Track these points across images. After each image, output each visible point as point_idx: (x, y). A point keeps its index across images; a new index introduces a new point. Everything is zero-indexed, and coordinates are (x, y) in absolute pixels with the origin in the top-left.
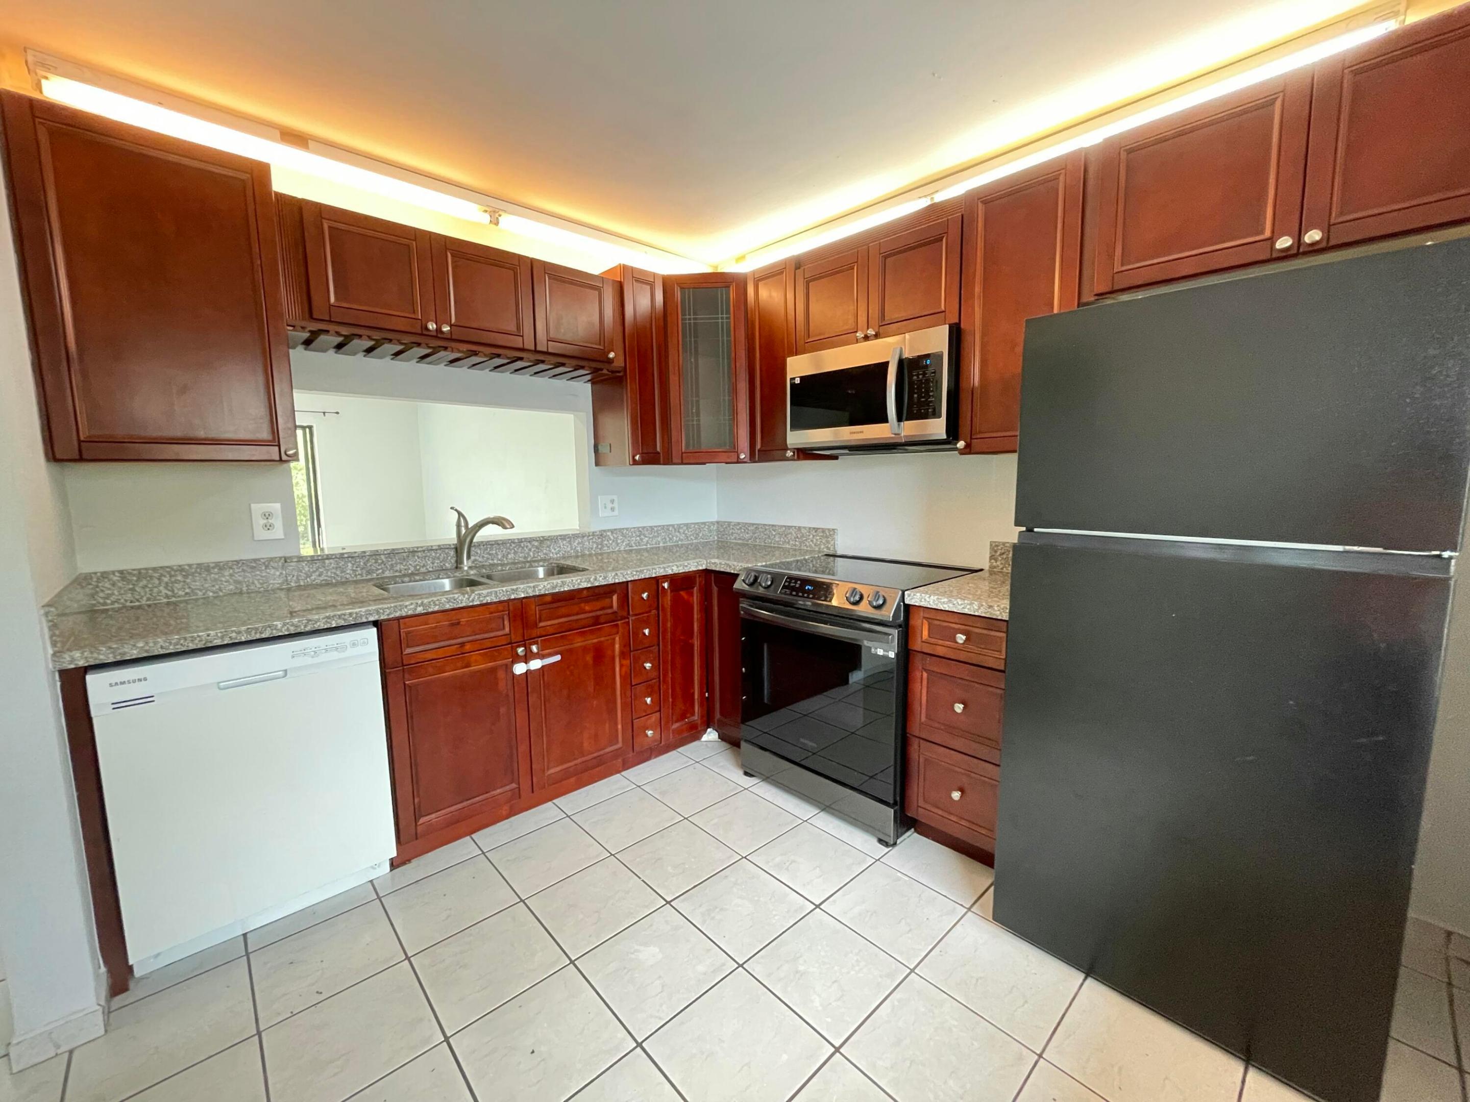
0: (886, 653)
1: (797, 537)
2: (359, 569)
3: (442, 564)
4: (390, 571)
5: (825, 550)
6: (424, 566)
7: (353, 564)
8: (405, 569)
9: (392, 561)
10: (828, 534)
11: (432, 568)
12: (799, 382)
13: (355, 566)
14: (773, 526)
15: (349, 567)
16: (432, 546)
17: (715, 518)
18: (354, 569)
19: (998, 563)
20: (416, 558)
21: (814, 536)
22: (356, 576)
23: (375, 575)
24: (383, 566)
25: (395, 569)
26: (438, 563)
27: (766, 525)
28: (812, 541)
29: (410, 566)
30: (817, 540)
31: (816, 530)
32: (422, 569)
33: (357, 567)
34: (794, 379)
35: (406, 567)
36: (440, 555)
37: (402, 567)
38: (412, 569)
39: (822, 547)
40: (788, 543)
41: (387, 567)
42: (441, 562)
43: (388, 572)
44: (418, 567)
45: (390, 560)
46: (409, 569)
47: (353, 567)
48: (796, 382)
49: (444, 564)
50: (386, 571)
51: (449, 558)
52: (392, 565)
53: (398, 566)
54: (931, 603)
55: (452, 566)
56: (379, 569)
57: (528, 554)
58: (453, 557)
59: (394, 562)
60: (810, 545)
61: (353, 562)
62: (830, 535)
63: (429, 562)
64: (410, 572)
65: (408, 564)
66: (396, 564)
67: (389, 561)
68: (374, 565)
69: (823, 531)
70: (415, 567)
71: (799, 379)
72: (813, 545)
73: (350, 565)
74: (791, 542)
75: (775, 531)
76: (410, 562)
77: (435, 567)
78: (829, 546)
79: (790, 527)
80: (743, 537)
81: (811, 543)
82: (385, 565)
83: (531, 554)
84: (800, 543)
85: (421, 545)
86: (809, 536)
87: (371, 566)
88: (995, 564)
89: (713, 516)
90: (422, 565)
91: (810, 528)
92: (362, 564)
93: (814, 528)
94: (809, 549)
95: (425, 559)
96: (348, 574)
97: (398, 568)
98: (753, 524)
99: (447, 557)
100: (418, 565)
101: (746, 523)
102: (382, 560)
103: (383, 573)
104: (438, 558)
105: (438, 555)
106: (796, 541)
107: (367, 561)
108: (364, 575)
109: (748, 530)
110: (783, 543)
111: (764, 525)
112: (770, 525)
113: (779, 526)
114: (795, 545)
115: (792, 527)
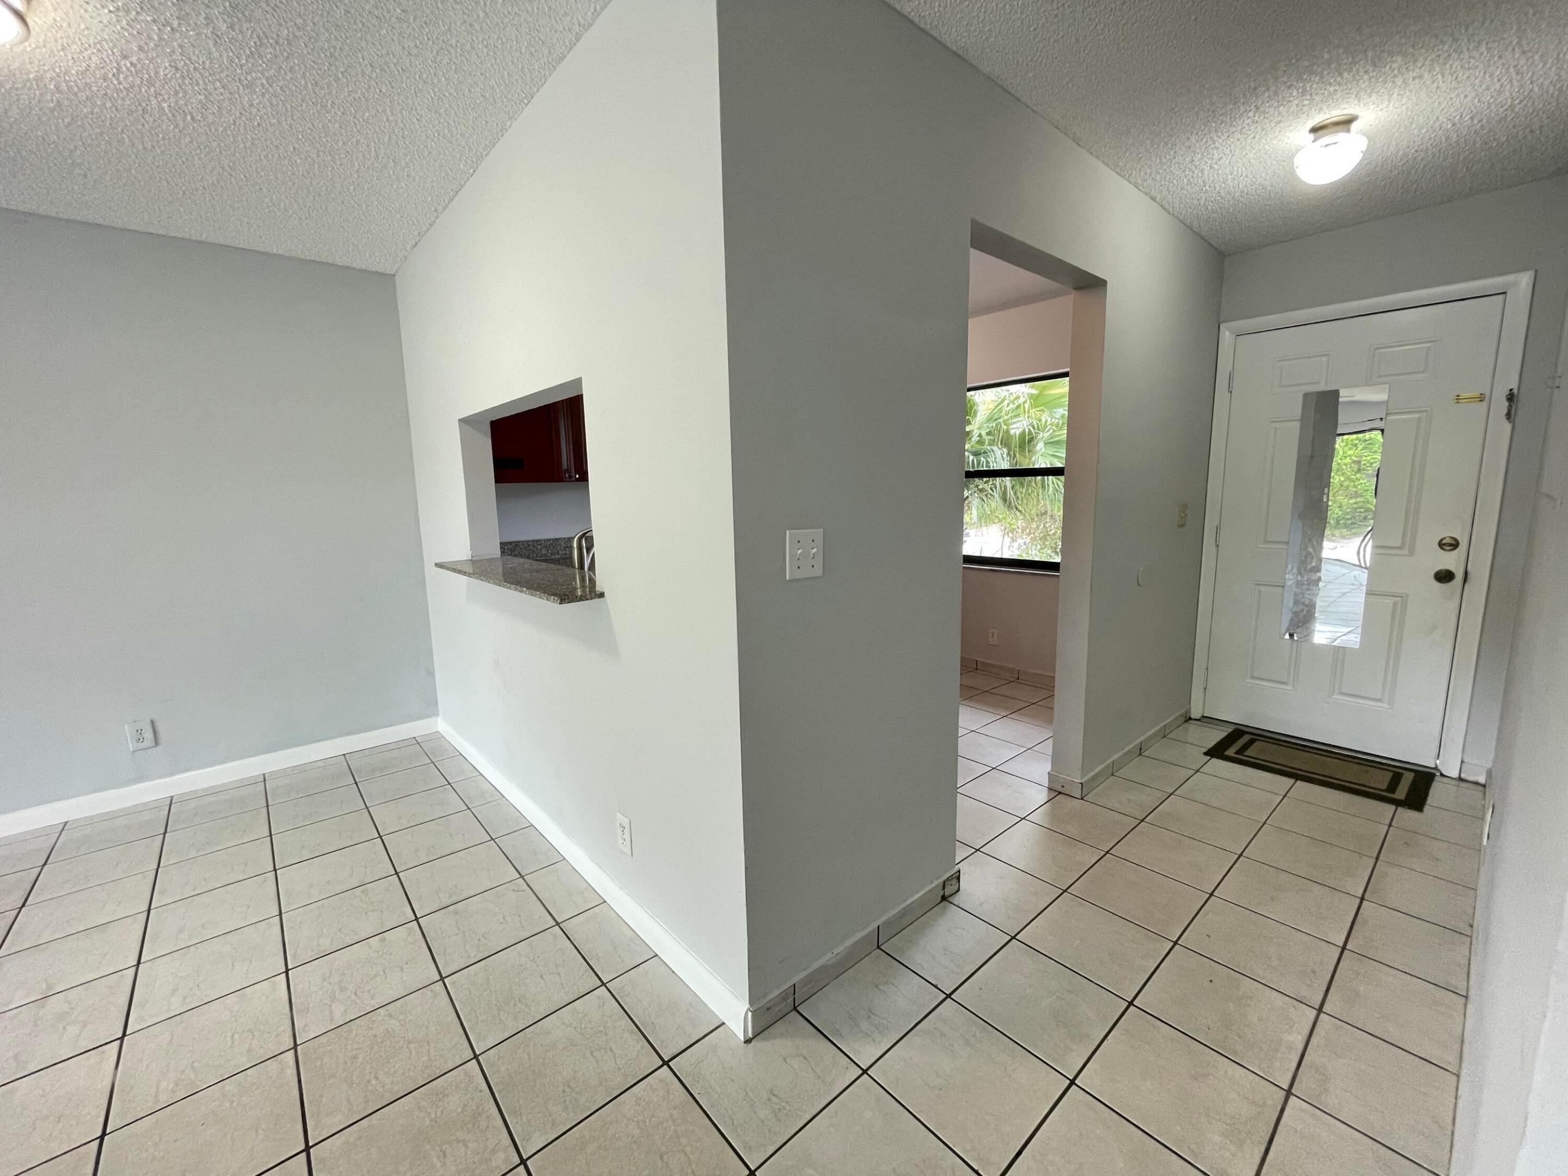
110: (552, 554)
111: (525, 541)
112: (533, 541)
113: (545, 540)
114: (565, 554)
115: (560, 539)
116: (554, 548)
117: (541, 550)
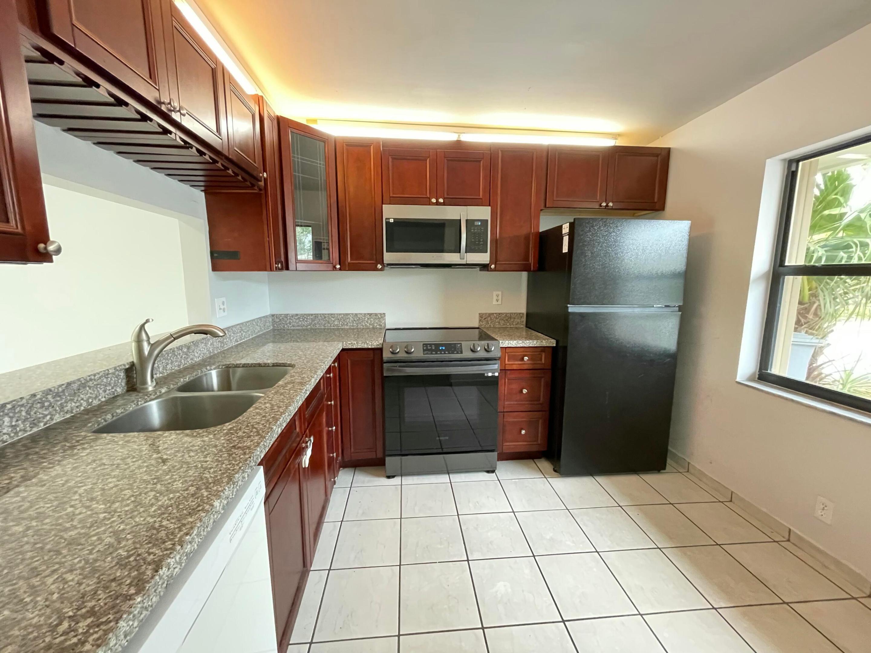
0: (493, 374)
1: (355, 321)
2: (20, 422)
3: (113, 390)
4: (59, 414)
5: (378, 326)
6: (96, 397)
7: (12, 418)
8: (77, 407)
9: (62, 399)
10: (380, 316)
11: (105, 397)
12: (393, 221)
13: (14, 420)
14: (332, 314)
15: (6, 423)
16: (108, 370)
17: (268, 313)
18: (14, 424)
19: (484, 323)
20: (88, 388)
21: (368, 319)
22: (16, 433)
23: (42, 424)
24: (51, 409)
25: (66, 409)
26: (109, 390)
27: (325, 314)
28: (367, 322)
29: (82, 401)
30: (371, 321)
31: (370, 315)
32: (94, 402)
33: (17, 421)
34: (389, 219)
35: (78, 404)
36: (111, 379)
37: (73, 404)
38: (85, 404)
39: (375, 325)
40: (347, 325)
41: (56, 410)
42: (112, 388)
43: (58, 415)
44: (90, 400)
45: (58, 399)
46: (81, 405)
47: (11, 422)
48: (391, 221)
49: (116, 390)
50: (55, 415)
51: (120, 381)
52: (61, 404)
53: (69, 405)
54: (514, 344)
55: (123, 390)
56: (46, 415)
57: (181, 362)
58: (124, 379)
59: (63, 401)
60: (366, 325)
61: (11, 415)
62: (381, 317)
63: (101, 392)
64: (82, 408)
65: (79, 399)
66: (66, 402)
67: (58, 401)
68: (40, 411)
69: (376, 315)
70: (87, 401)
71: (393, 219)
72: (368, 325)
73: (7, 419)
74: (349, 324)
75: (333, 318)
76: (82, 396)
77: (107, 395)
78: (381, 324)
79: (347, 314)
80: (302, 324)
81: (366, 323)
82: (53, 407)
83: (183, 361)
84: (357, 324)
85: (98, 371)
86: (365, 319)
87: (35, 413)
88: (482, 324)
89: (267, 311)
90: (94, 396)
91: (365, 314)
92: (24, 413)
93: (368, 314)
94: (364, 327)
95: (97, 388)
96: (4, 434)
97: (68, 408)
98: (312, 315)
99: (118, 381)
100: (90, 397)
101: (305, 314)
102: (49, 401)
103: (52, 419)
104: (110, 384)
105: (109, 379)
106: (353, 323)
107: (30, 407)
108: (28, 429)
109: (307, 319)
110: (342, 326)
111: (323, 314)
112: (329, 314)
113: (337, 314)
114: (353, 326)
115: (349, 314)
116: (344, 320)
117: (334, 321)
